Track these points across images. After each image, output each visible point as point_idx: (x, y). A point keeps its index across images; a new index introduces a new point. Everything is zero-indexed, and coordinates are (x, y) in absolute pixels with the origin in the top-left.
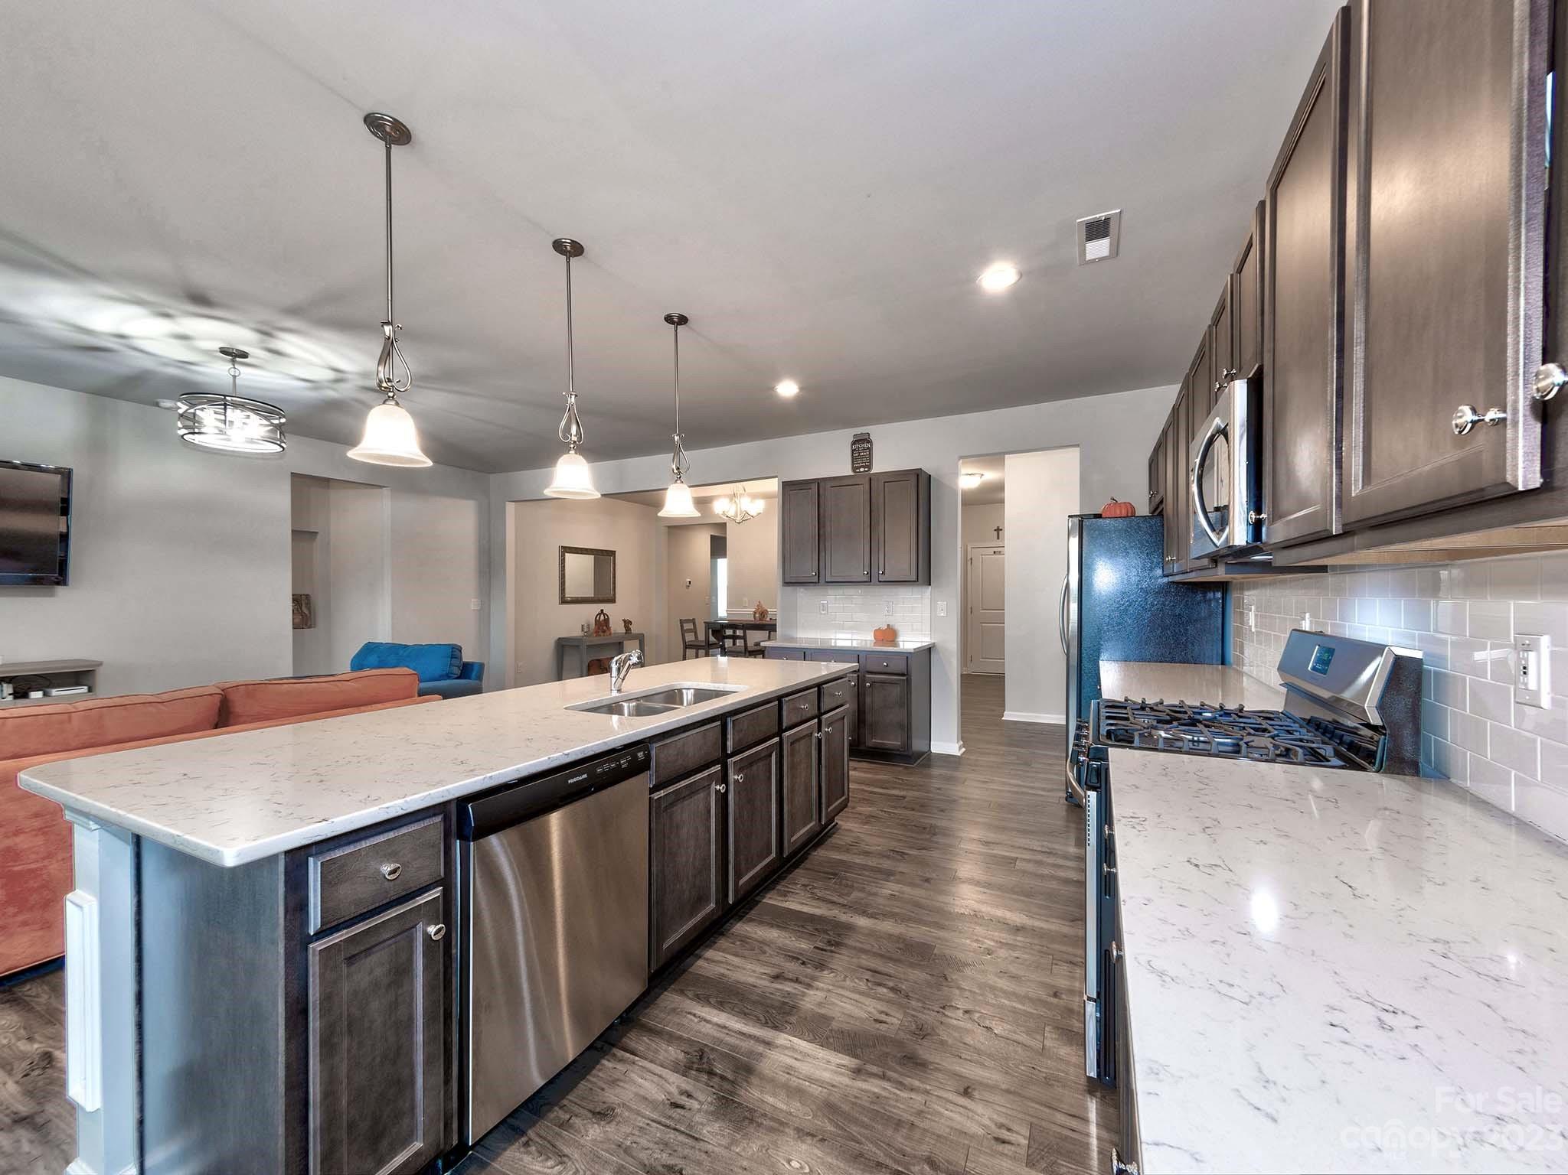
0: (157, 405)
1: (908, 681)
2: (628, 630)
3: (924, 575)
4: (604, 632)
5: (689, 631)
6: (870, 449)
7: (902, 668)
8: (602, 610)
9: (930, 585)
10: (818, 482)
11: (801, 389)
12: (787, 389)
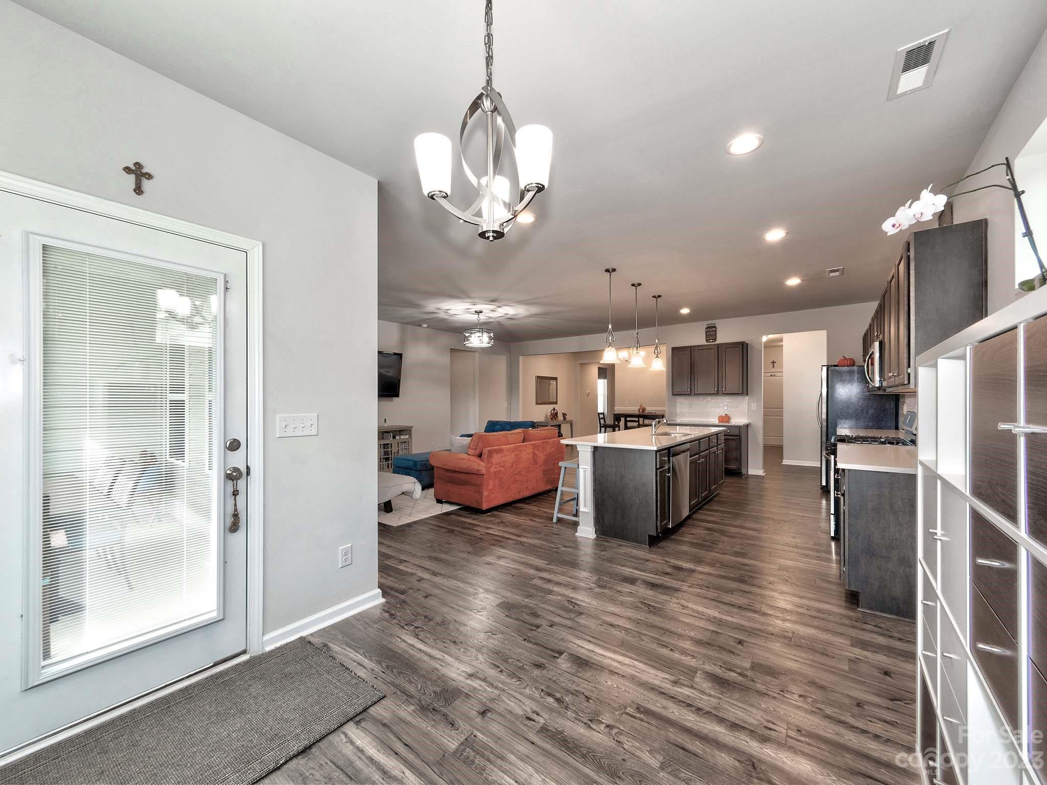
0: (421, 326)
1: (740, 439)
2: (565, 419)
3: (744, 390)
4: (555, 419)
5: (602, 418)
6: (715, 331)
7: (737, 433)
8: (554, 408)
9: (747, 395)
10: (690, 347)
11: (691, 311)
12: (685, 311)
